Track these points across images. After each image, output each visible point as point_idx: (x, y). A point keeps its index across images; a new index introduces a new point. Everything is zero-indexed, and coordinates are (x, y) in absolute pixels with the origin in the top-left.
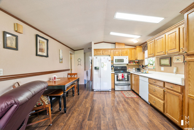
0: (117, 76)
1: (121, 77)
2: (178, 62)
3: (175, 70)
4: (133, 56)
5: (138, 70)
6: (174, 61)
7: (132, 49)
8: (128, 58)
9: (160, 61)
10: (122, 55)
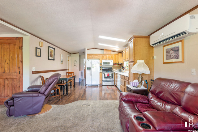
0: (104, 75)
1: (107, 75)
4: (116, 60)
5: (120, 70)
8: (113, 61)
10: (108, 59)
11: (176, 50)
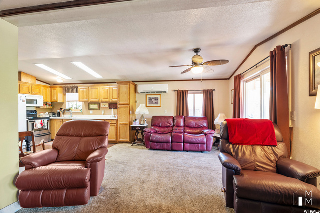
0: (33, 124)
1: (40, 125)
2: (105, 107)
3: (103, 113)
4: (48, 96)
5: (53, 114)
6: (102, 105)
7: (47, 87)
8: (43, 99)
9: (89, 106)
10: (33, 93)
11: (157, 99)
